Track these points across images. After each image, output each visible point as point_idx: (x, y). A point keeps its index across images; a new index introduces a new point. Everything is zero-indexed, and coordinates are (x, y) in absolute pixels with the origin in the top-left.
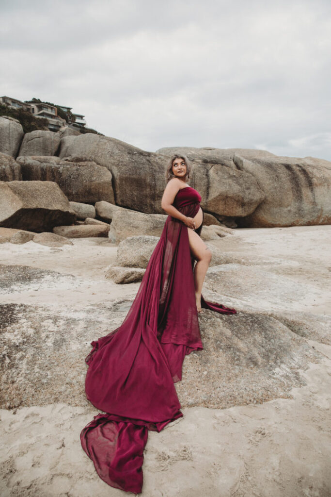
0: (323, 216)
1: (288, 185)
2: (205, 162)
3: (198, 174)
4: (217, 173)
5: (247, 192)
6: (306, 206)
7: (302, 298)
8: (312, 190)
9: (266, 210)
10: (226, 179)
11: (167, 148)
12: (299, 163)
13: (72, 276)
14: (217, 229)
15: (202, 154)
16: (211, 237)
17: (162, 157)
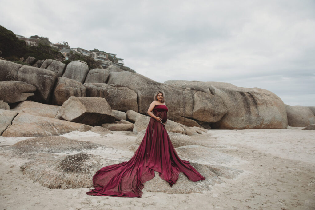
0: (264, 123)
1: (242, 104)
2: (193, 89)
3: (188, 97)
4: (199, 96)
5: (217, 108)
6: (253, 117)
7: (229, 162)
8: (257, 107)
9: (228, 119)
10: (204, 100)
11: (171, 80)
12: (249, 91)
13: (112, 147)
14: (198, 129)
15: (191, 85)
16: (193, 133)
17: (167, 86)
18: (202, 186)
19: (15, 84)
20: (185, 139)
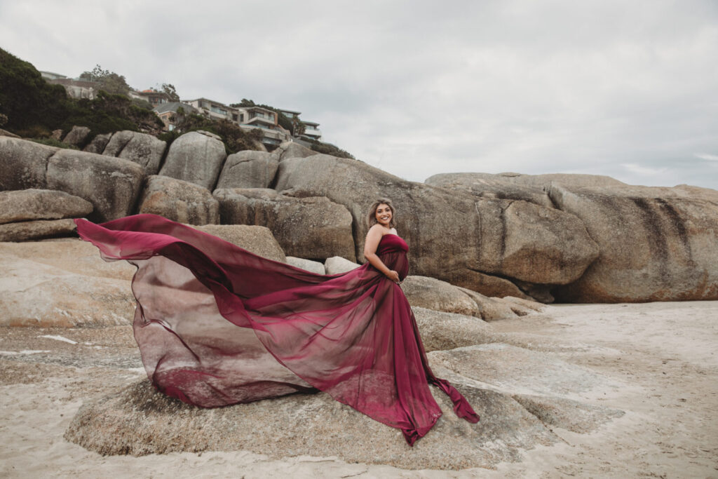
0: (710, 285)
1: (640, 232)
2: (501, 196)
3: (487, 216)
4: (518, 215)
5: (568, 244)
6: (676, 267)
7: (587, 390)
8: (685, 241)
9: (603, 274)
10: (532, 223)
11: (442, 175)
12: (662, 196)
14: (515, 303)
15: (498, 184)
16: (502, 314)
17: (431, 190)
18: (499, 451)
19: (41, 197)
20: (472, 330)
